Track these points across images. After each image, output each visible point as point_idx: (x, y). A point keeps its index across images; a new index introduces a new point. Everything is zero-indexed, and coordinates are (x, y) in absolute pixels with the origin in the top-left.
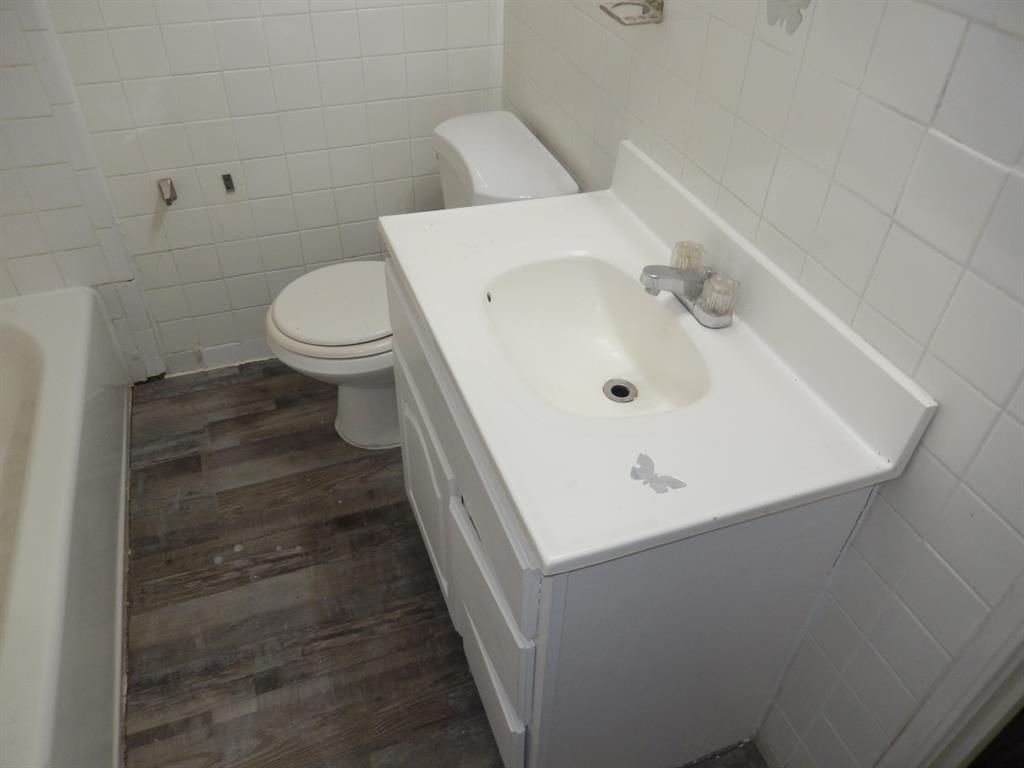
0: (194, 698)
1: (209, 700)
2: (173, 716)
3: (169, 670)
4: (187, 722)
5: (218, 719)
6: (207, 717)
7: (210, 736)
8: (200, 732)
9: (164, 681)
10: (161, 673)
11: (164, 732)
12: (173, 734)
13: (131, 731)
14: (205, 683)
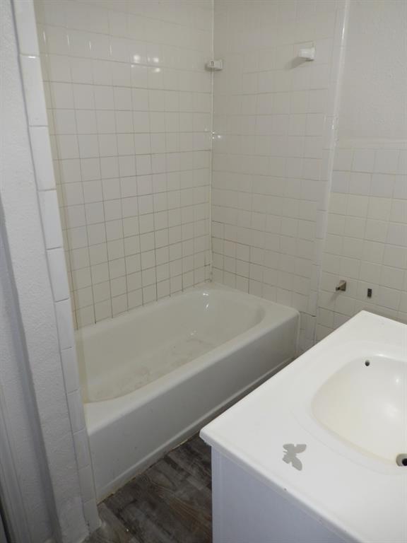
0: (192, 466)
1: (194, 472)
2: (182, 464)
3: (197, 451)
4: (182, 470)
5: (189, 480)
6: (188, 475)
7: (181, 481)
8: (181, 477)
9: (193, 452)
10: (195, 449)
11: (174, 465)
12: (175, 468)
13: (169, 455)
14: (200, 466)
